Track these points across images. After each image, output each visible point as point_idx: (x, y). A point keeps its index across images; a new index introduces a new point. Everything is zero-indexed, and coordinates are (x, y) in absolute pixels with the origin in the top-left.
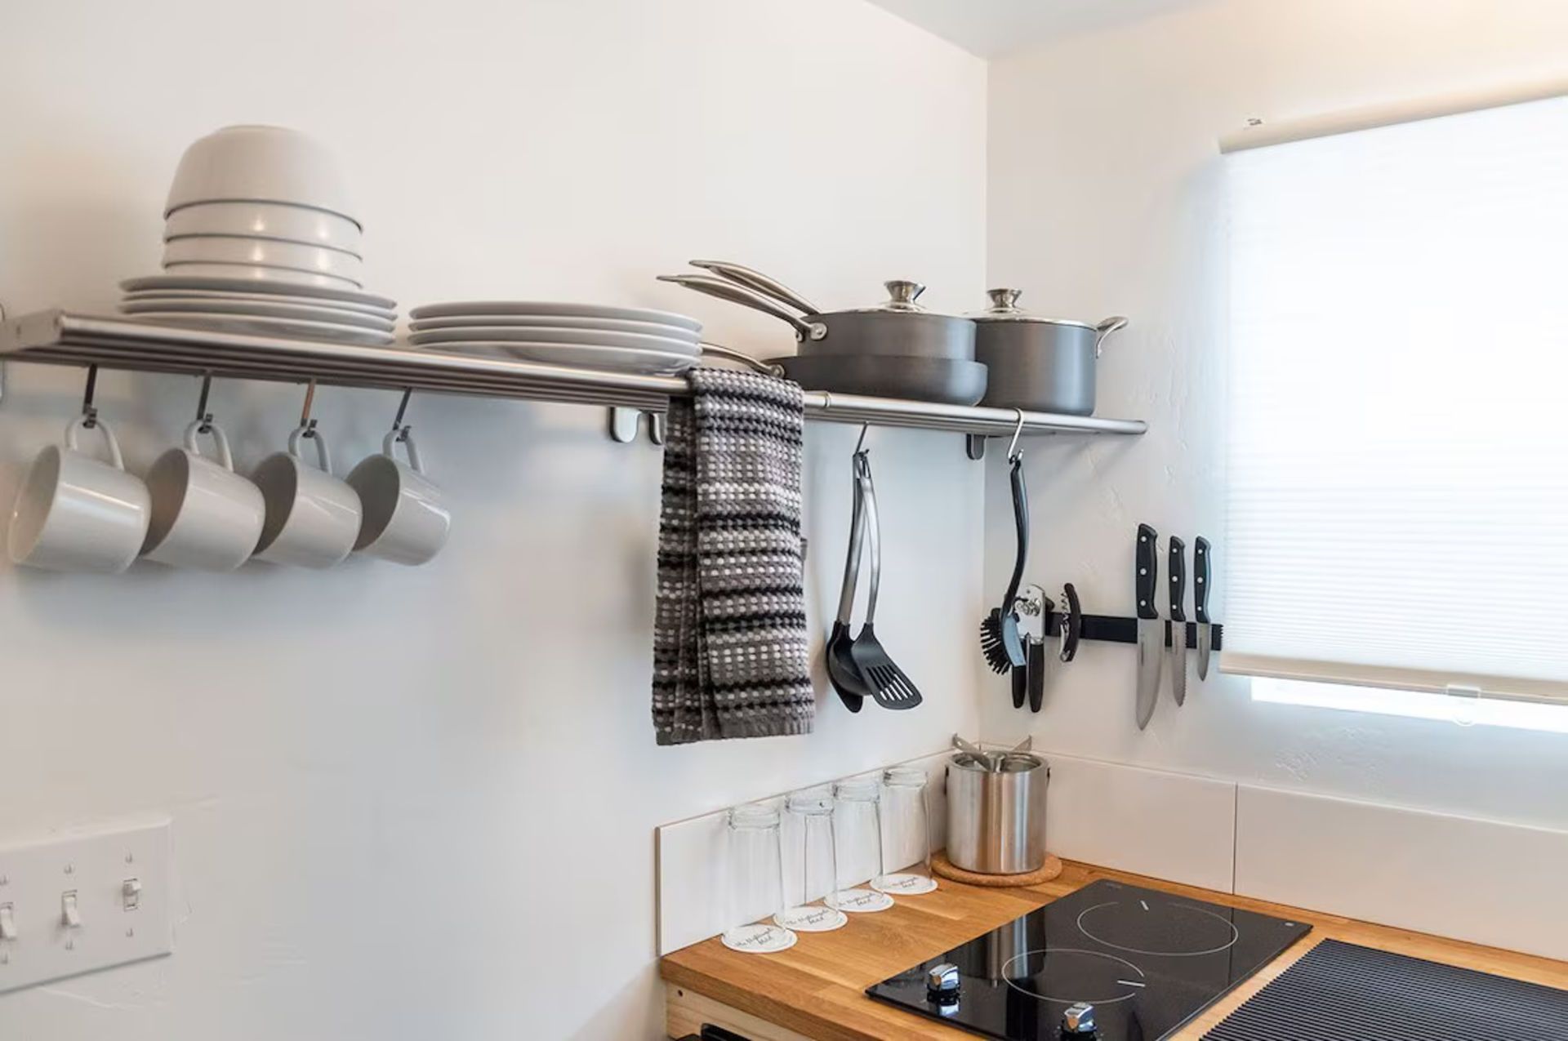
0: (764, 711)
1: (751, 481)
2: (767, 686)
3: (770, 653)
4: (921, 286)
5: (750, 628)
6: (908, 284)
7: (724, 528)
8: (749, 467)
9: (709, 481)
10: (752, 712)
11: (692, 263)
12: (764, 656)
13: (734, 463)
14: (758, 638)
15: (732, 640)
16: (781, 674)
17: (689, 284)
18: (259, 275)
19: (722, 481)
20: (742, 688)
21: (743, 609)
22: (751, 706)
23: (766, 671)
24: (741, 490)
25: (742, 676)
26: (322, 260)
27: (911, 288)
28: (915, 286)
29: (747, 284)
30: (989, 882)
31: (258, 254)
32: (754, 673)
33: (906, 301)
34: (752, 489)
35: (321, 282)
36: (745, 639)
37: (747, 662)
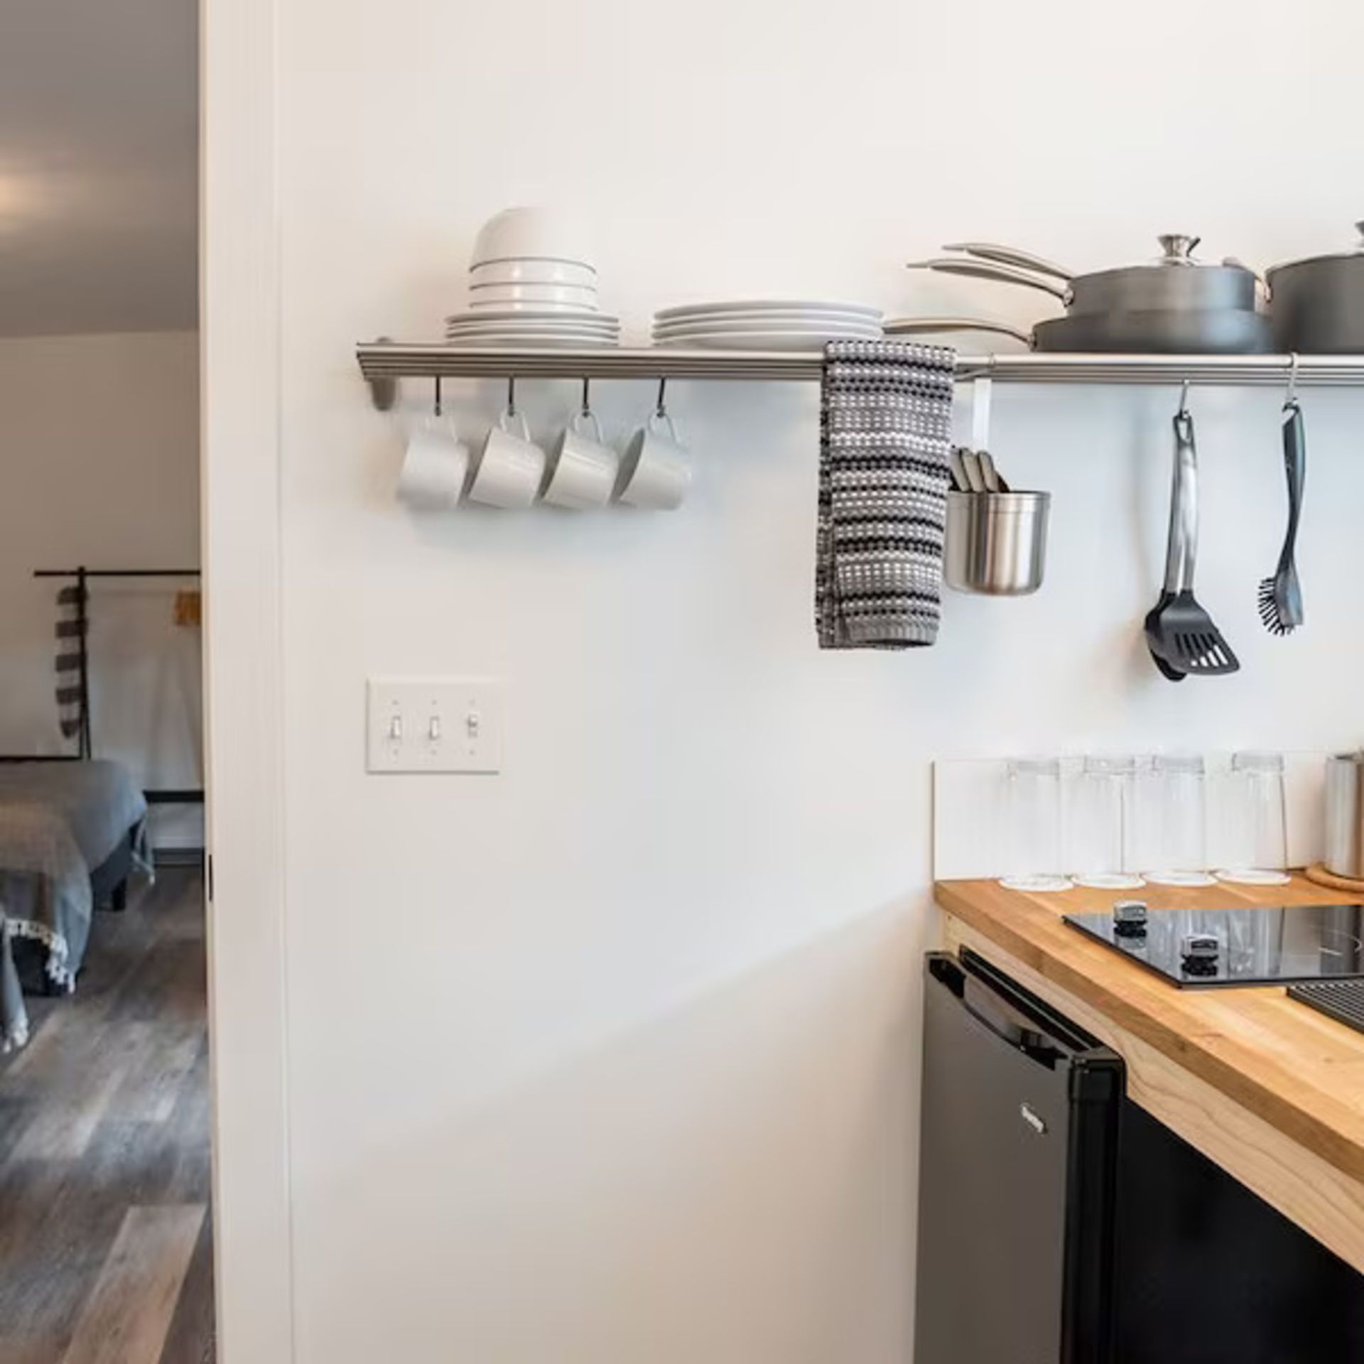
0: (875, 617)
1: (878, 430)
2: (879, 597)
3: (882, 570)
4: (1193, 237)
5: (866, 549)
6: (1178, 237)
7: (848, 468)
8: (877, 419)
9: (837, 431)
10: (866, 618)
11: (946, 248)
12: (877, 573)
13: (863, 416)
14: (872, 557)
15: (851, 559)
16: (889, 587)
17: (937, 268)
18: (518, 307)
19: (848, 431)
20: (861, 598)
21: (860, 534)
22: (866, 613)
23: (878, 585)
24: (868, 437)
25: (860, 589)
26: (560, 294)
27: (1181, 241)
28: (1187, 238)
29: (999, 260)
30: (1342, 884)
31: (517, 292)
32: (868, 586)
33: (1178, 255)
34: (878, 437)
35: (559, 309)
36: (862, 558)
37: (864, 577)
